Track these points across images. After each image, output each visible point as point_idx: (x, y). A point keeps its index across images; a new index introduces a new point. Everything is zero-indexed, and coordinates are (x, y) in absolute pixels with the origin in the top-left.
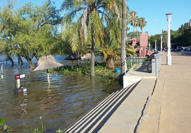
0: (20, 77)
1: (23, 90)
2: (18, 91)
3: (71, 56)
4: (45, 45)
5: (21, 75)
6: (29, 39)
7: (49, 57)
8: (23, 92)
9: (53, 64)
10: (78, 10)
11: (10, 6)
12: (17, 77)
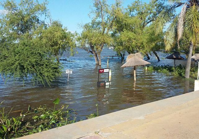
0: (104, 71)
1: (105, 84)
2: (100, 84)
3: (173, 56)
4: (147, 43)
5: (105, 70)
6: (131, 36)
7: (137, 55)
8: (105, 85)
9: (139, 61)
10: (178, 6)
11: (117, 4)
12: (101, 71)
